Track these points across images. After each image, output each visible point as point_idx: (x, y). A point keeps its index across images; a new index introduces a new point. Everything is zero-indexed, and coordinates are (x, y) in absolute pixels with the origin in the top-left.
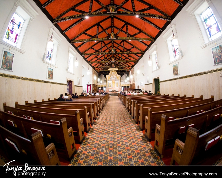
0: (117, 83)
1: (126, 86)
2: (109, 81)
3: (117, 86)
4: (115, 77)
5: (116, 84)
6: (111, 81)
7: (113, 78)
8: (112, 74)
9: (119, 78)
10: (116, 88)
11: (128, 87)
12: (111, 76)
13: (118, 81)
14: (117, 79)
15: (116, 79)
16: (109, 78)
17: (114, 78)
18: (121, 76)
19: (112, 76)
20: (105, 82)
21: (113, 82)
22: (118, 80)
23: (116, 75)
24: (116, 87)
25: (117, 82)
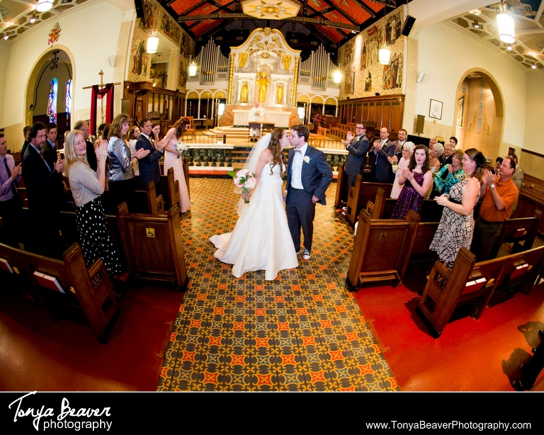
0: (280, 86)
1: (321, 106)
2: (240, 75)
3: (280, 101)
4: (273, 58)
5: (276, 89)
6: (253, 75)
7: (263, 61)
8: (263, 41)
9: (293, 65)
10: (272, 108)
11: (330, 109)
12: (252, 52)
13: (287, 77)
14: (282, 66)
15: (276, 65)
16: (243, 61)
17: (269, 62)
18: (305, 57)
19: (259, 53)
20: (224, 76)
21: (263, 79)
22: (287, 72)
23: (277, 49)
24: (272, 102)
25: (283, 78)
